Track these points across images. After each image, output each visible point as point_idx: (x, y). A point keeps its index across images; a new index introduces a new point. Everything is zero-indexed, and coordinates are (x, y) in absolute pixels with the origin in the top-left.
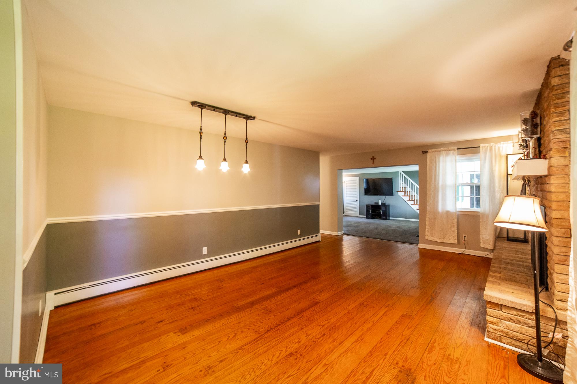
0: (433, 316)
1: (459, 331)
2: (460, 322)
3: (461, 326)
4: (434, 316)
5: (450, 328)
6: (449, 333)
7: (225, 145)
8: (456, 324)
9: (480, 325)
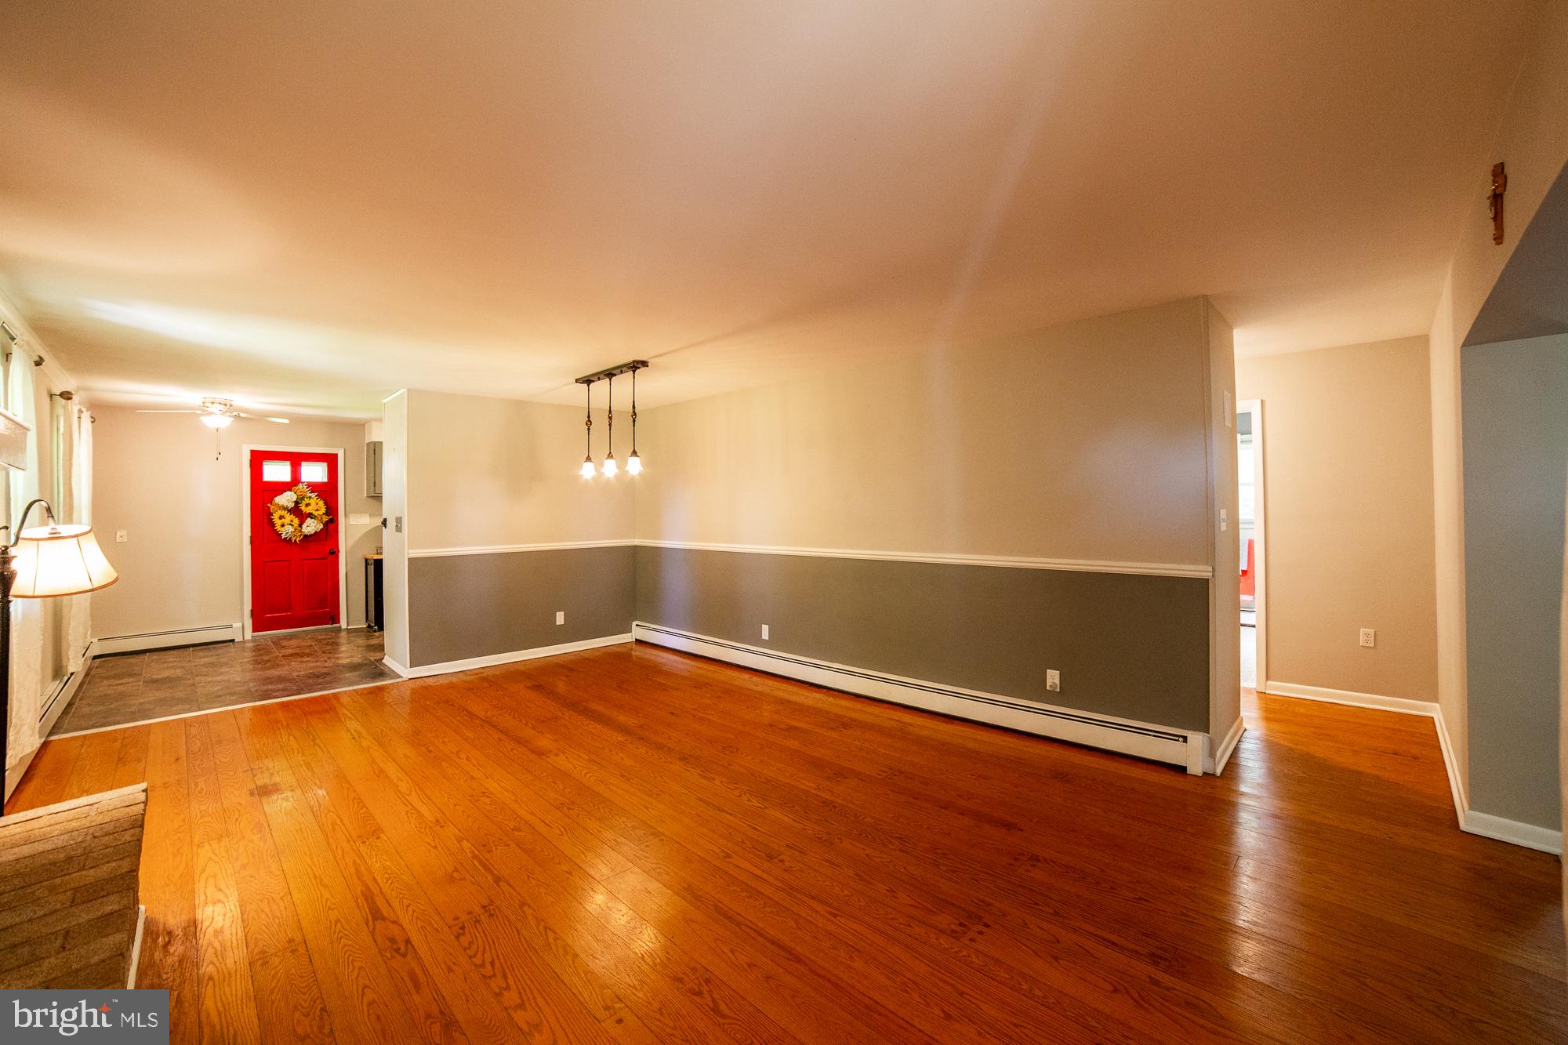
0: (316, 873)
1: (222, 887)
2: (232, 907)
3: (225, 900)
4: (315, 875)
5: (249, 878)
6: (245, 869)
7: (610, 430)
8: (241, 895)
9: (167, 939)
